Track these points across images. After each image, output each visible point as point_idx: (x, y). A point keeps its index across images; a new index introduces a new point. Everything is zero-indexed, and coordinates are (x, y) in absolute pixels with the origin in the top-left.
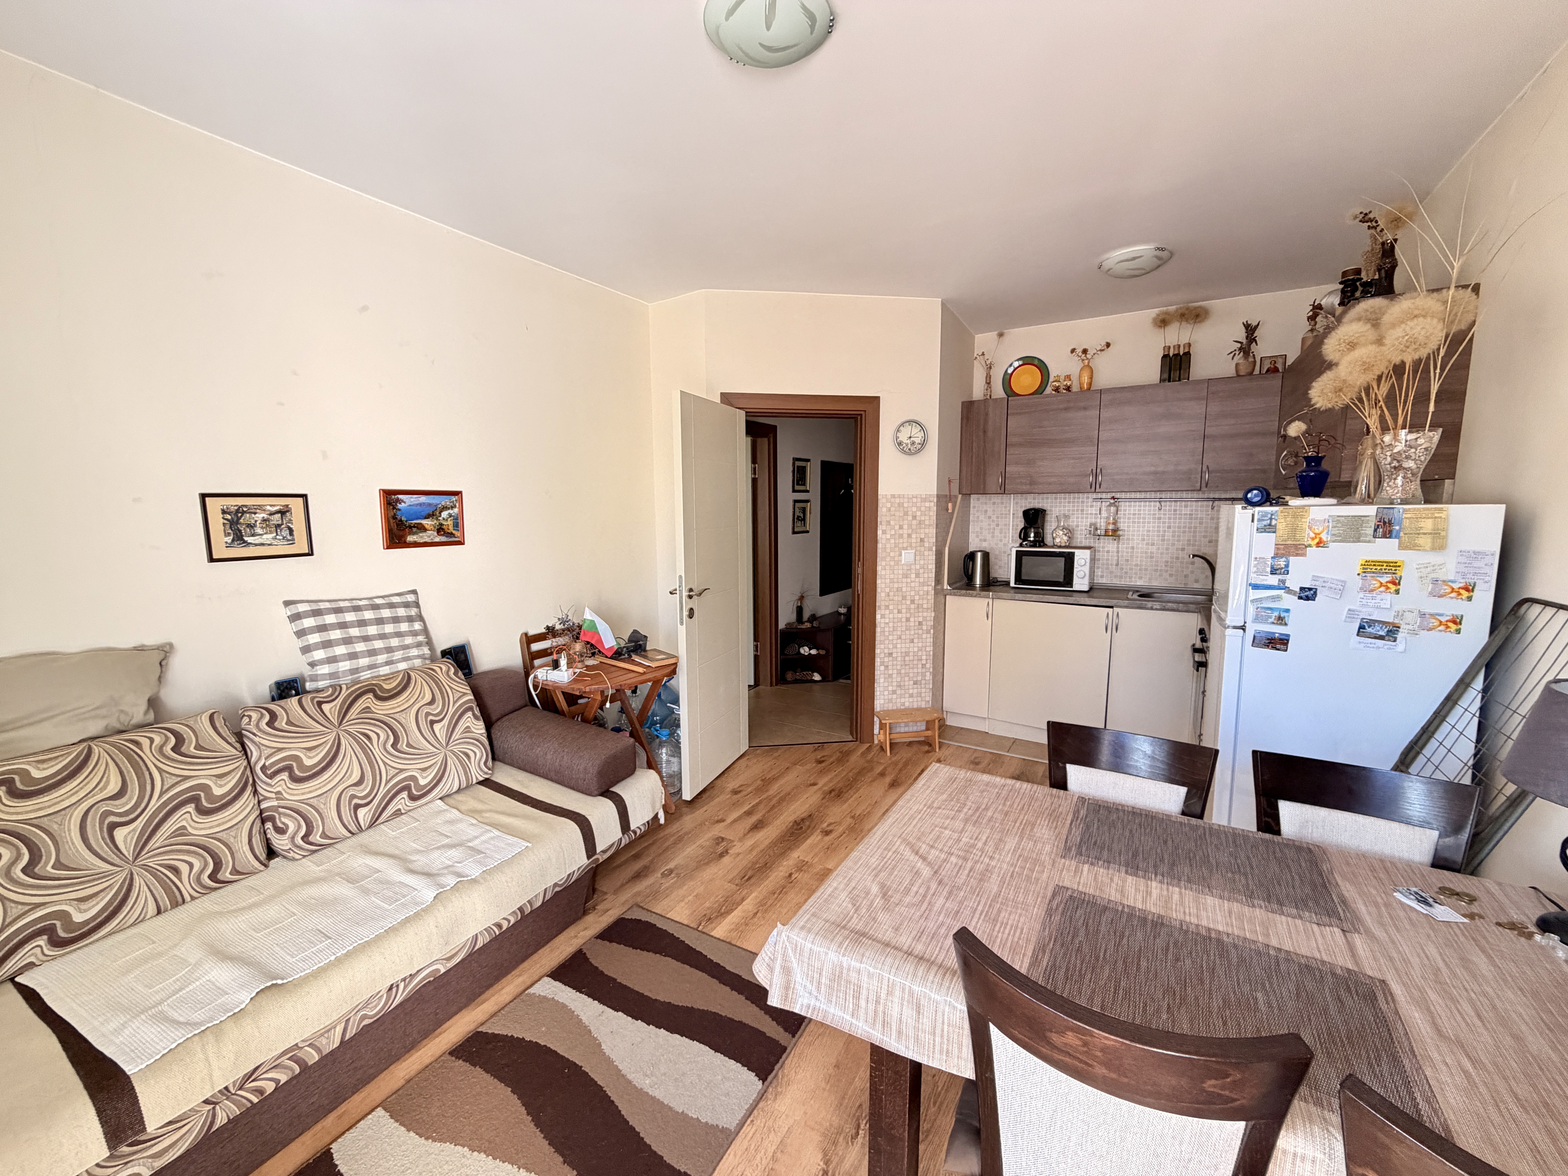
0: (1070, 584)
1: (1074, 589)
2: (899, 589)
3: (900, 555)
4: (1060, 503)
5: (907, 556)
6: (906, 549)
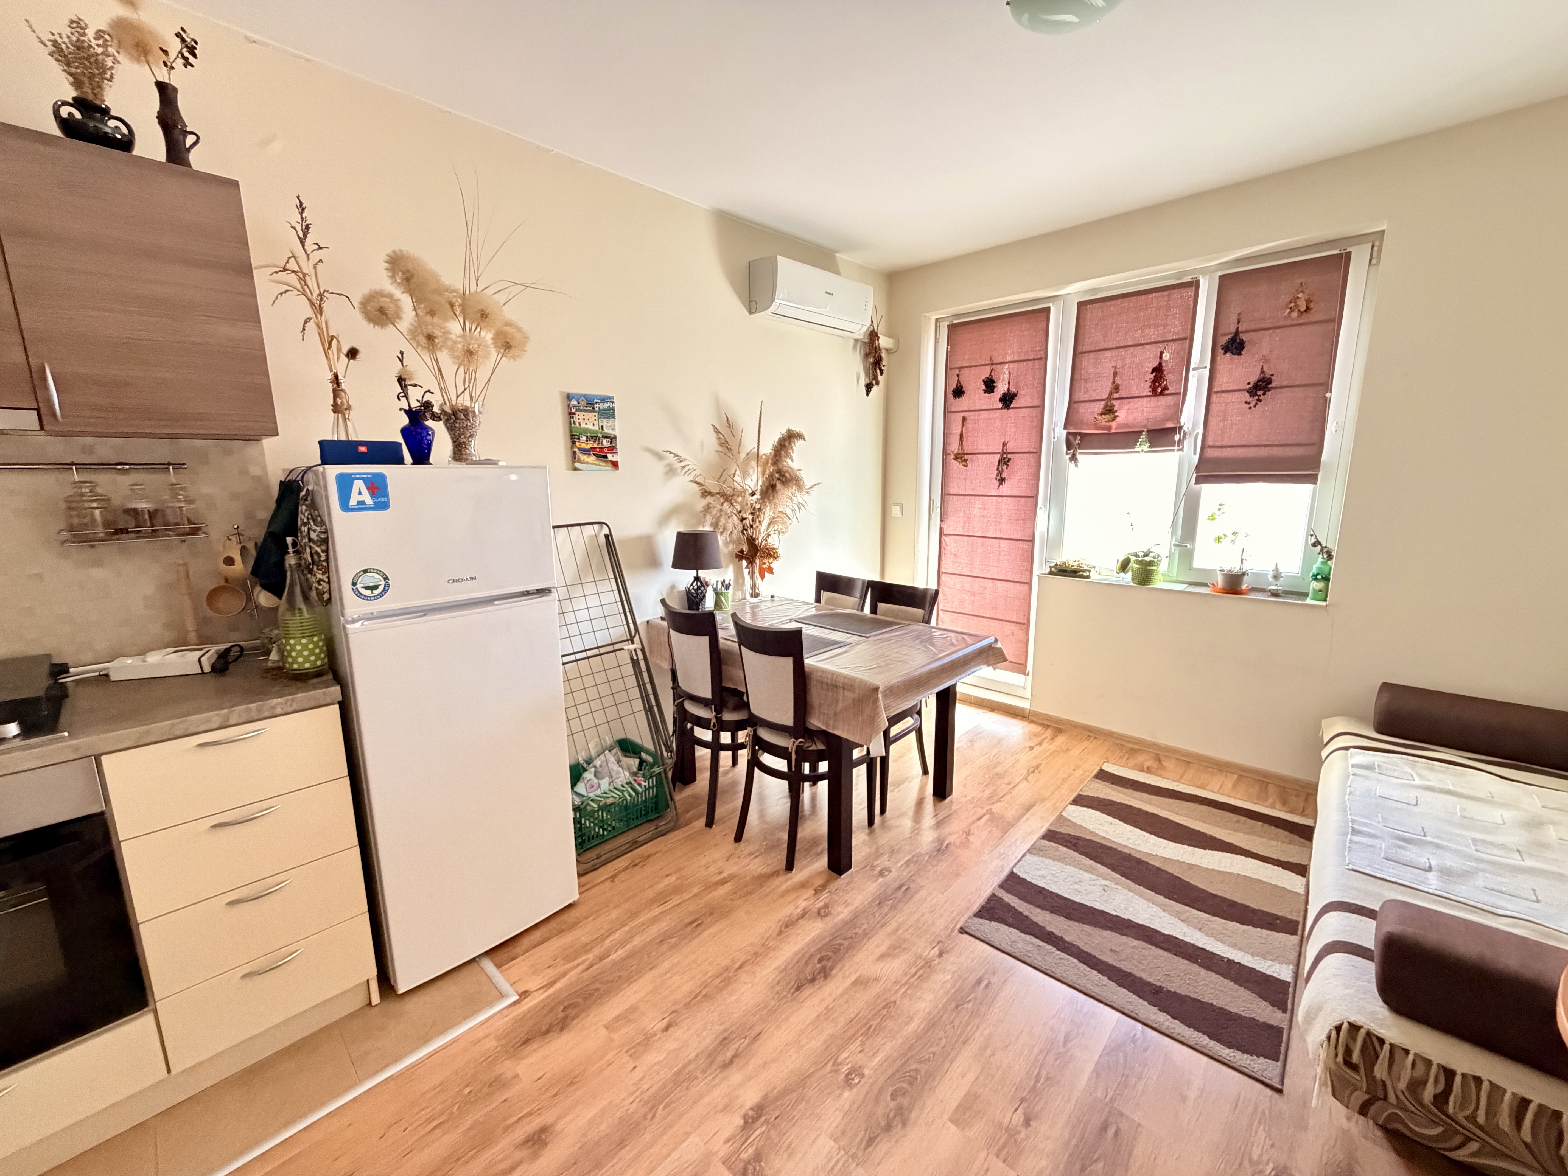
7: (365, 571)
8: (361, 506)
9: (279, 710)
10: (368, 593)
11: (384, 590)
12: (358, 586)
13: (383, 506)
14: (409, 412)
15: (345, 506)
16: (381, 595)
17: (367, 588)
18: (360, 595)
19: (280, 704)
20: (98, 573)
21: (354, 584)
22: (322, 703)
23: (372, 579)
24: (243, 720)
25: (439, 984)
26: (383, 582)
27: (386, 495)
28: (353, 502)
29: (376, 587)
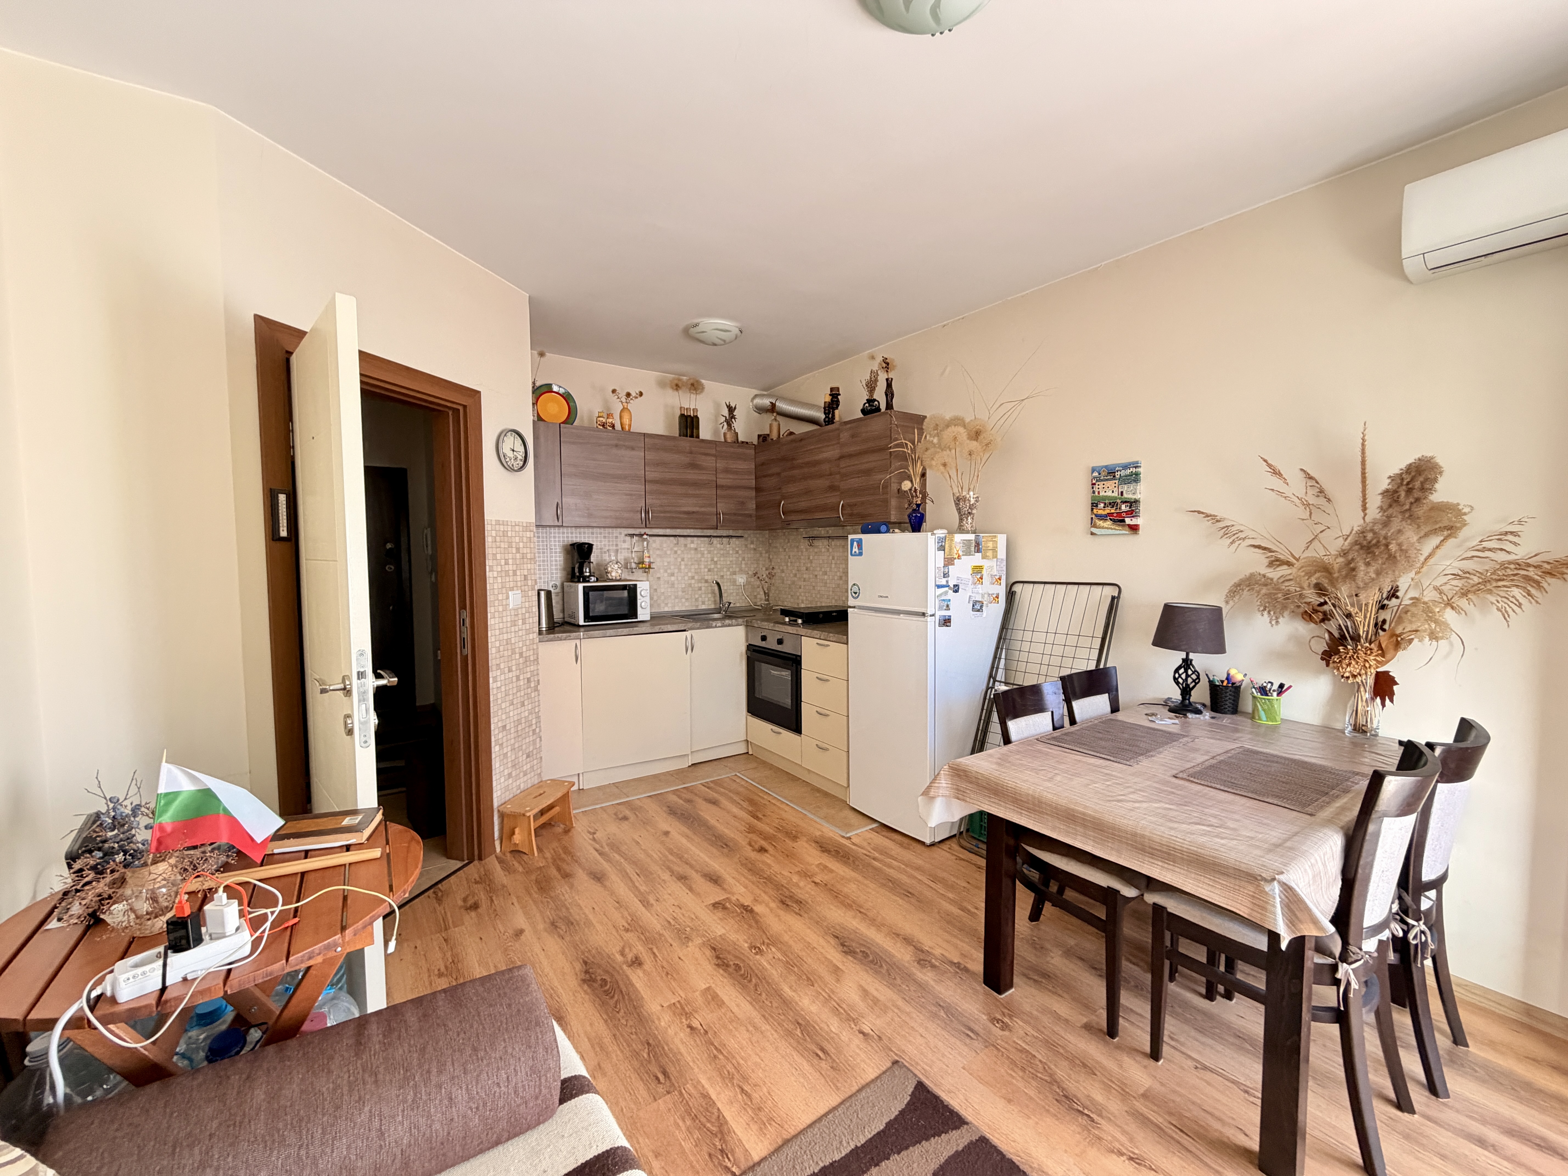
0: (635, 615)
1: (639, 619)
2: (508, 642)
3: (508, 598)
4: (597, 537)
5: (515, 599)
6: (512, 589)
10: (854, 595)
13: (860, 556)
16: (857, 597)
26: (858, 591)
29: (856, 593)
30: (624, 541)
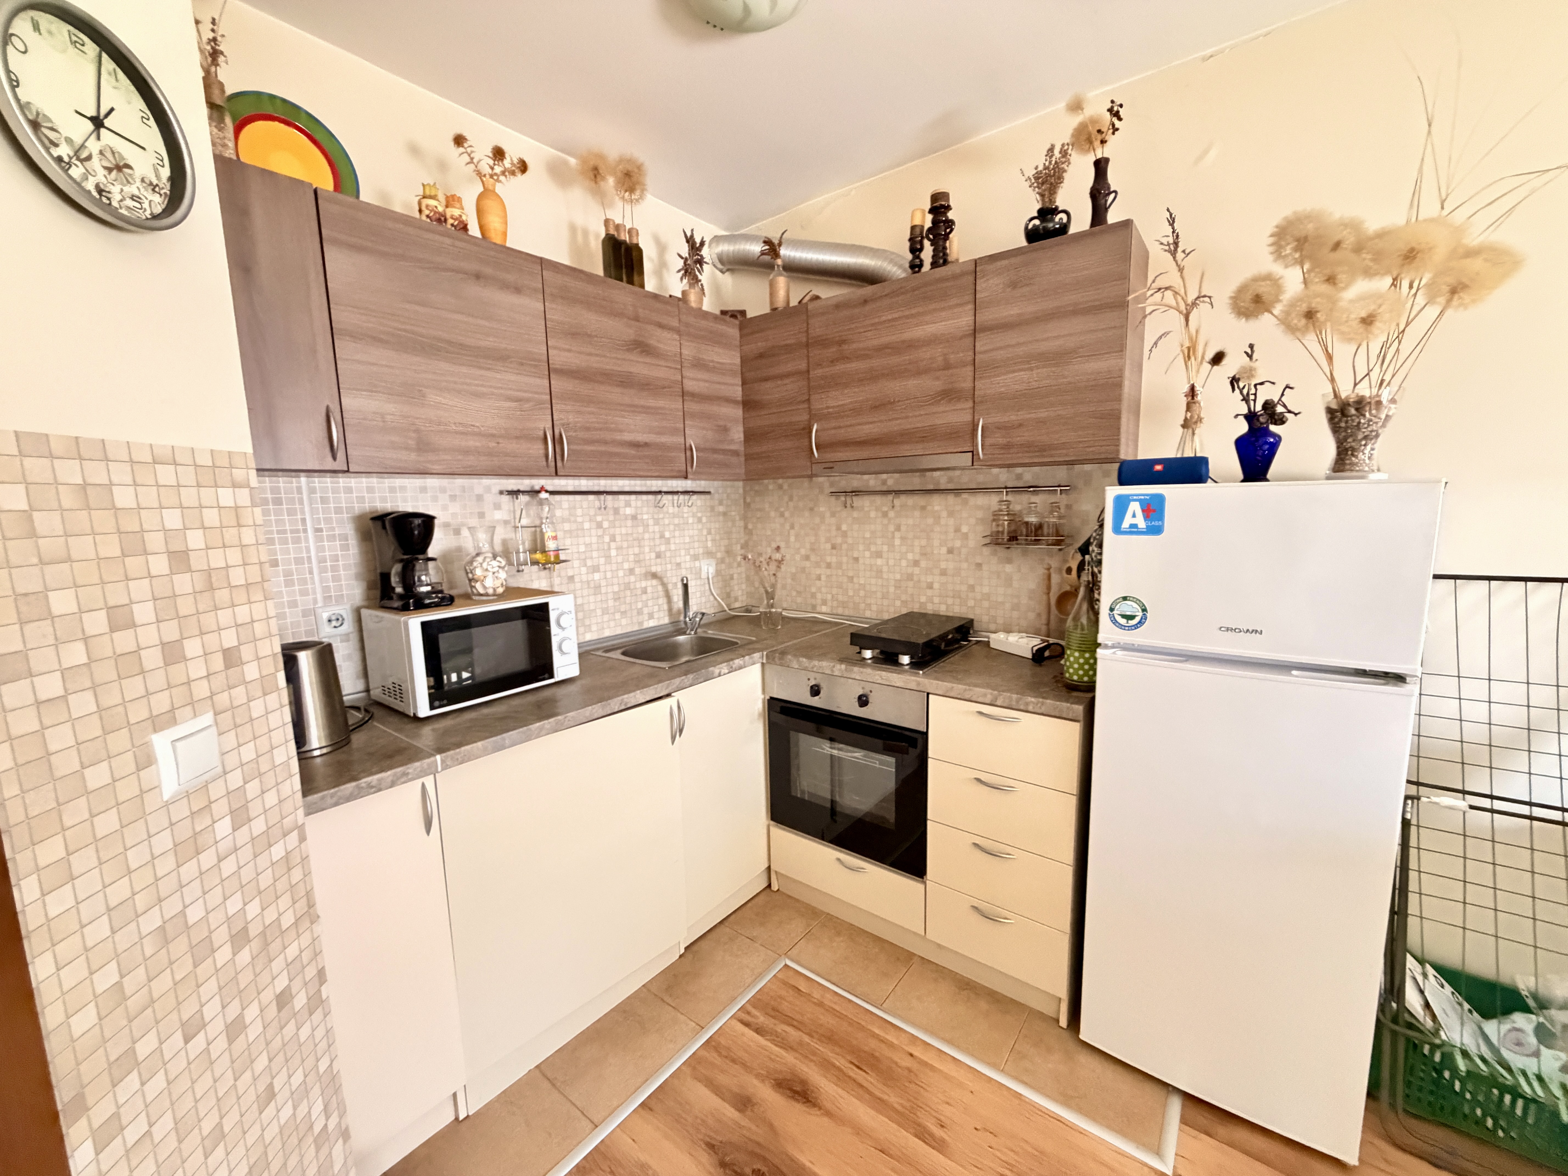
0: (547, 670)
1: (558, 677)
7: (1125, 599)
8: (1134, 530)
9: (1030, 708)
10: (1123, 621)
11: (1140, 622)
12: (1115, 612)
13: (1155, 530)
14: (1251, 417)
15: (1117, 530)
16: (1136, 627)
17: (1124, 616)
18: (1114, 622)
19: (1032, 702)
20: (1009, 568)
21: (1112, 610)
22: (1064, 716)
23: (1129, 608)
24: (1005, 705)
25: (1120, 1070)
26: (1140, 614)
27: (1161, 518)
28: (1125, 525)
29: (1132, 617)
30: (498, 506)
